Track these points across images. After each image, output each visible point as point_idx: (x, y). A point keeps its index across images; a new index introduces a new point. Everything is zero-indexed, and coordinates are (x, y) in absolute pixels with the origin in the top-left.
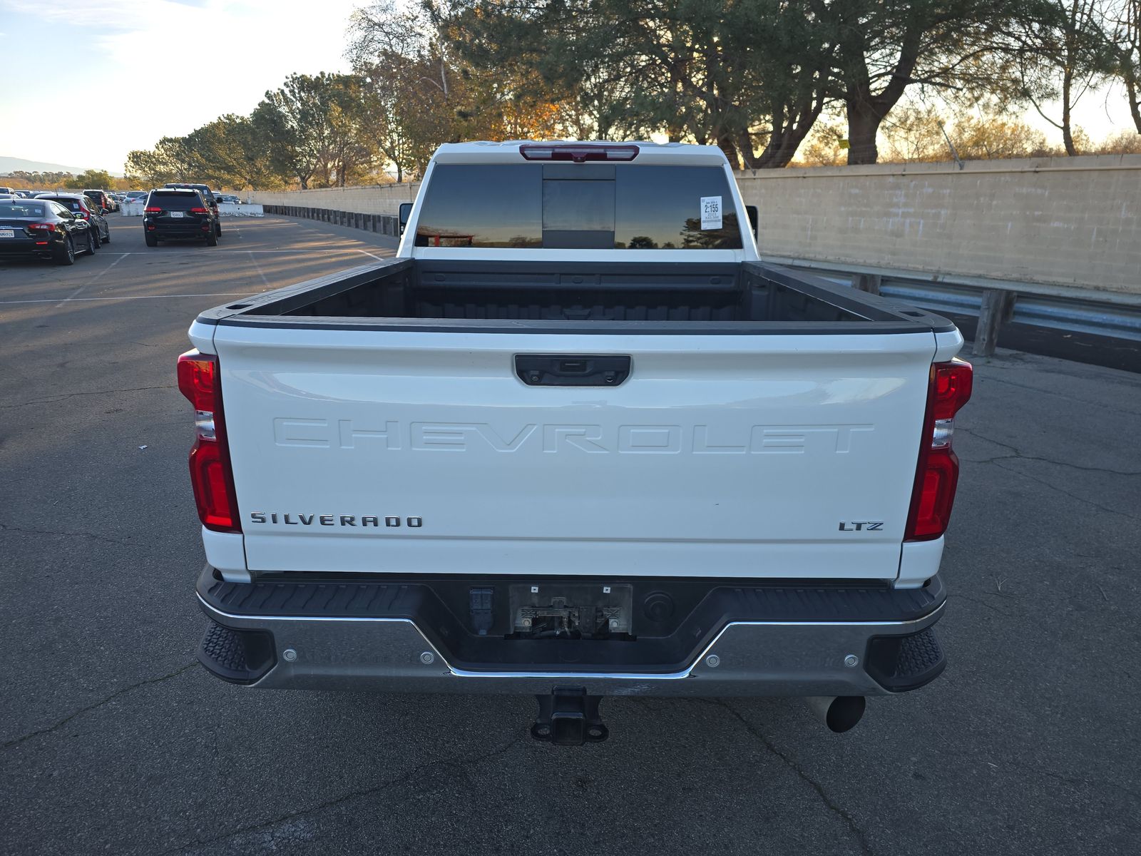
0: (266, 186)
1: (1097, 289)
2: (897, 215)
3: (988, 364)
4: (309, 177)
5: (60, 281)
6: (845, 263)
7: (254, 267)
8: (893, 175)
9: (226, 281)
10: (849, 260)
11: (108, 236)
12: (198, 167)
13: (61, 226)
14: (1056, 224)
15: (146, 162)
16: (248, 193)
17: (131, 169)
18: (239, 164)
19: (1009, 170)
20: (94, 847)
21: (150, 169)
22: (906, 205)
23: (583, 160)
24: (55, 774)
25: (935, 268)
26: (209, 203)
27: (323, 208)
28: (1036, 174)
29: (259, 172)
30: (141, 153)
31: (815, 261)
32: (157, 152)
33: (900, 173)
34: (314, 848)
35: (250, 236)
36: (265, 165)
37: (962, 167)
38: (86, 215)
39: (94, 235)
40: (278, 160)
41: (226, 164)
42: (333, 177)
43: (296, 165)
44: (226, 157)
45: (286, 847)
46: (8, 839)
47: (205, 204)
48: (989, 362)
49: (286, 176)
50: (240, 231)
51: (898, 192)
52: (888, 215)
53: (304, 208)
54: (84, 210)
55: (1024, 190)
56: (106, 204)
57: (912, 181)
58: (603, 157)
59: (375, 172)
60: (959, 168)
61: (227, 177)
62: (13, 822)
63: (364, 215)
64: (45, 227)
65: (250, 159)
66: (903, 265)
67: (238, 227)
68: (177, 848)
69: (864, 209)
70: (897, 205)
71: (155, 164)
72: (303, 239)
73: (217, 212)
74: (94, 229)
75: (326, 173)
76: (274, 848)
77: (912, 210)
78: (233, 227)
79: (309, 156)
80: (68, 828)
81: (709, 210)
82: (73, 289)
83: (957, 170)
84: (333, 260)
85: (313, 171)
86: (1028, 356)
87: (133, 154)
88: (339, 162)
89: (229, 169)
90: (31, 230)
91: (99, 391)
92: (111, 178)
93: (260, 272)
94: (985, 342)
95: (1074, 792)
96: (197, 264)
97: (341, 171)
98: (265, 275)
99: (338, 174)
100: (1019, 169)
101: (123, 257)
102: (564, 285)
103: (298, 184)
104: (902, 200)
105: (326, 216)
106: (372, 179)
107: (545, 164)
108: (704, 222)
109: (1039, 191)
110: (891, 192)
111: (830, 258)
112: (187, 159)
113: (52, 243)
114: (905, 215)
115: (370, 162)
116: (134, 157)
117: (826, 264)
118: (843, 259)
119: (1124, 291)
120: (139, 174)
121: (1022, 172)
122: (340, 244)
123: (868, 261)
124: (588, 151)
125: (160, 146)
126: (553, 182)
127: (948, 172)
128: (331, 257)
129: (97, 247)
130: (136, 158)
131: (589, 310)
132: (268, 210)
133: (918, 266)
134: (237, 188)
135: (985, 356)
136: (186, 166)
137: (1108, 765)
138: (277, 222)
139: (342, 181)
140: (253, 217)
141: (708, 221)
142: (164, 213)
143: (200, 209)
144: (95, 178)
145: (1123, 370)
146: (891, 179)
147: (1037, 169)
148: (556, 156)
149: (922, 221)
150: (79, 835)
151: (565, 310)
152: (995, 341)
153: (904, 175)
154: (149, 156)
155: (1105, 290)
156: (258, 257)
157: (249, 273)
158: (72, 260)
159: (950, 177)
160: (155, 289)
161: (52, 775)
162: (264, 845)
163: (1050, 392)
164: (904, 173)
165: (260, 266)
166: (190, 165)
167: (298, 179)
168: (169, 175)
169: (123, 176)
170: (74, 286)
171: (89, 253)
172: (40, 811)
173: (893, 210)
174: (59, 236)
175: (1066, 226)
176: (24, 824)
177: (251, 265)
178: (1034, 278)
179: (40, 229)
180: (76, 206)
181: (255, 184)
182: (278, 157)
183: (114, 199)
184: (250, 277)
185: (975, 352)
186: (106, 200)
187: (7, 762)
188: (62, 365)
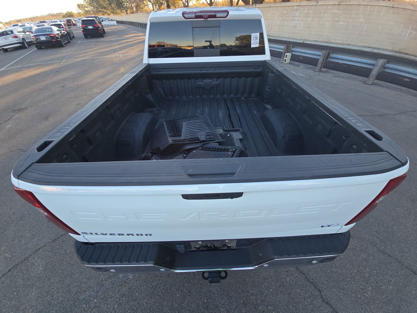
0: (116, 13)
1: (348, 44)
2: (295, 20)
3: (320, 75)
4: (128, 10)
5: (62, 53)
6: (279, 37)
7: (115, 45)
8: (297, 6)
9: (107, 51)
10: (280, 36)
11: (74, 35)
12: (97, 8)
13: (58, 34)
14: (341, 23)
15: (82, 7)
16: (112, 16)
17: (78, 10)
18: (107, 6)
19: (331, 4)
20: (80, 280)
21: (83, 10)
22: (299, 17)
23: (207, 18)
24: (68, 251)
25: (304, 38)
26: (99, 22)
27: (133, 21)
28: (339, 5)
29: (113, 9)
30: (80, 4)
31: (271, 36)
32: (84, 4)
33: (299, 5)
34: (143, 277)
35: (114, 33)
36: (115, 6)
37: (317, 3)
38: (65, 29)
39: (69, 36)
40: (118, 4)
41: (104, 6)
42: (135, 9)
43: (123, 6)
44: (103, 4)
45: (135, 277)
46: (56, 278)
47: (98, 23)
48: (320, 74)
49: (121, 10)
50: (111, 31)
51: (297, 12)
52: (293, 20)
53: (128, 21)
54: (64, 28)
55: (334, 11)
56: (73, 23)
57: (302, 8)
58: (215, 16)
59: (146, 7)
60: (316, 3)
61: (105, 11)
62: (57, 271)
63: (144, 24)
64: (53, 35)
65: (110, 4)
66: (295, 37)
67: (110, 29)
68: (104, 279)
69: (286, 18)
70: (296, 17)
71: (84, 8)
72: (128, 33)
73: (102, 25)
74: (68, 34)
75: (132, 8)
76: (131, 278)
77: (300, 19)
78: (109, 30)
79: (127, 2)
80: (73, 273)
81: (254, 39)
82: (65, 56)
83: (316, 4)
84: (137, 41)
85: (129, 8)
86: (331, 71)
87: (78, 5)
88: (135, 4)
89: (105, 8)
90: (50, 37)
91: (74, 96)
92: (74, 13)
93: (117, 47)
94: (319, 67)
95: (353, 241)
96: (99, 45)
97: (137, 7)
98: (119, 48)
99: (136, 9)
100: (334, 4)
101: (79, 43)
102: (202, 72)
103: (124, 12)
104: (298, 15)
105: (134, 24)
106: (146, 10)
107: (193, 21)
108: (252, 44)
109: (339, 11)
110: (295, 12)
111: (275, 35)
112: (93, 5)
113: (56, 40)
114: (298, 20)
115: (144, 4)
116: (78, 6)
117: (274, 37)
118: (279, 35)
119: (355, 45)
120: (81, 11)
121: (335, 5)
122: (139, 35)
123: (286, 36)
124: (209, 14)
125: (84, 1)
126: (196, 28)
127: (313, 4)
128: (136, 40)
129: (71, 39)
130: (79, 6)
131: (212, 80)
132: (118, 22)
133: (299, 38)
134: (109, 15)
135: (319, 72)
136: (93, 8)
137: (361, 230)
138: (121, 27)
139: (137, 11)
140: (114, 25)
141: (254, 44)
142: (87, 27)
143: (96, 25)
144: (70, 14)
145: (356, 75)
146: (296, 7)
147: (339, 4)
148: (197, 17)
149: (303, 22)
150: (76, 276)
151: (203, 80)
152: (322, 67)
153: (300, 6)
154: (82, 5)
155: (350, 45)
156: (116, 41)
157: (114, 48)
158: (64, 45)
159: (313, 6)
160: (88, 55)
161: (67, 252)
162: (129, 277)
163: (337, 85)
164: (300, 5)
165: (117, 45)
166: (94, 7)
167: (124, 11)
168: (89, 11)
169: (77, 13)
170: (66, 55)
171: (69, 42)
172: (64, 266)
173: (295, 18)
174: (58, 38)
175: (344, 24)
176: (60, 272)
177: (114, 44)
178: (331, 41)
179: (52, 36)
180: (61, 26)
181: (113, 13)
182: (118, 3)
183: (75, 21)
184: (114, 49)
185: (316, 70)
186: (72, 22)
187: (54, 247)
188: (63, 87)
